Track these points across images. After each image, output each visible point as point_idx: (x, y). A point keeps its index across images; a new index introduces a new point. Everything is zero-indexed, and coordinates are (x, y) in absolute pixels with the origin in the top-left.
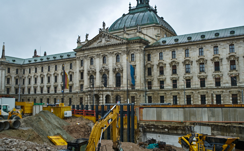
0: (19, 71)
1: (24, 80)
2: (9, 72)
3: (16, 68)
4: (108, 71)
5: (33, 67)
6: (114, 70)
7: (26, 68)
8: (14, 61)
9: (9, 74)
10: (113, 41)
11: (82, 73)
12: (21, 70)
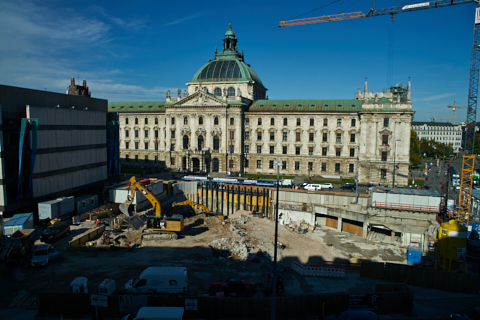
4: (205, 133)
6: (213, 133)
10: (211, 102)
11: (173, 132)
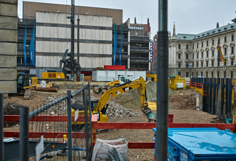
0: (189, 46)
1: (193, 54)
2: (179, 48)
3: (186, 44)
5: (200, 42)
7: (195, 43)
8: (185, 37)
9: (179, 50)
12: (191, 45)
